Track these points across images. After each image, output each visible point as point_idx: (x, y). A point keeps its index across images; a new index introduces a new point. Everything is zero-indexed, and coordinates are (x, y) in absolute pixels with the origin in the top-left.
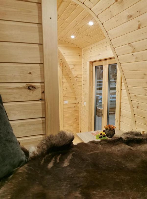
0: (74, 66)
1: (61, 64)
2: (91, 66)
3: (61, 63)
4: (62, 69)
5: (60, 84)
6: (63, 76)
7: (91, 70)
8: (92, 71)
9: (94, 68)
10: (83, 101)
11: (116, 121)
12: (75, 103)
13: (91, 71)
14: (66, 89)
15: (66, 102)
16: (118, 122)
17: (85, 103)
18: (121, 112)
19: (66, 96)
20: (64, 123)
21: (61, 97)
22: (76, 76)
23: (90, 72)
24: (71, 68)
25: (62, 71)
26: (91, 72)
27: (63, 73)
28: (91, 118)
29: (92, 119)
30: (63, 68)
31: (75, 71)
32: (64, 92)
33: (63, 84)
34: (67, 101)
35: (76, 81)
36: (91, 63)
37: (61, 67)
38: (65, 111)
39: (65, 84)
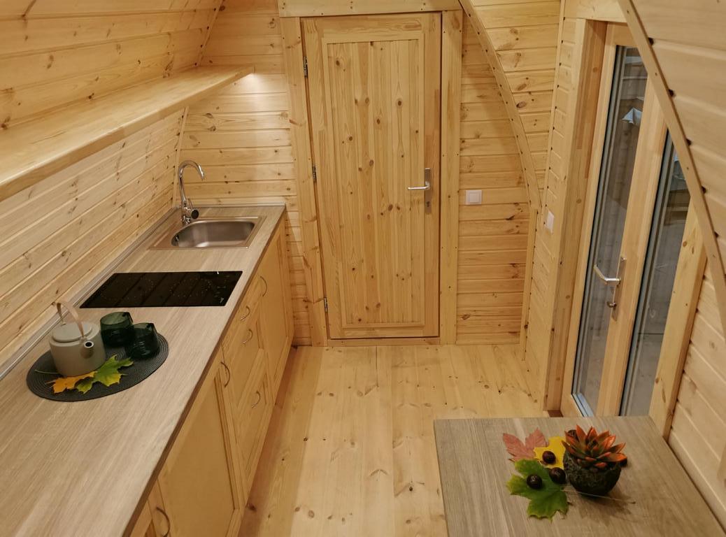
0: (513, 37)
1: (456, 19)
2: (598, 40)
3: (459, 15)
4: (464, 46)
5: (450, 117)
6: (467, 81)
7: (595, 64)
8: (599, 70)
9: (610, 52)
10: (544, 205)
11: (657, 388)
12: (516, 204)
13: (591, 70)
14: (478, 137)
15: (472, 196)
16: (665, 401)
17: (551, 216)
18: (688, 358)
19: (475, 168)
20: (458, 280)
21: (449, 175)
22: (520, 88)
23: (588, 76)
24: (496, 45)
25: (463, 56)
26: (593, 76)
27: (464, 66)
28: (570, 294)
29: (570, 298)
30: (468, 41)
31: (518, 60)
32: (466, 153)
33: (463, 117)
34: (480, 191)
35: (520, 111)
36: (594, 30)
37: (458, 35)
38: (464, 232)
39: (472, 115)
